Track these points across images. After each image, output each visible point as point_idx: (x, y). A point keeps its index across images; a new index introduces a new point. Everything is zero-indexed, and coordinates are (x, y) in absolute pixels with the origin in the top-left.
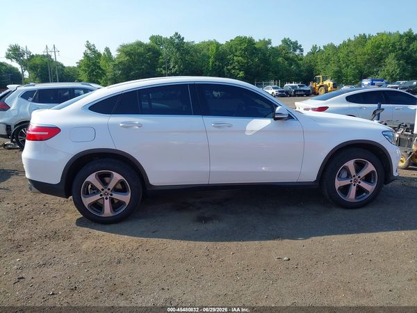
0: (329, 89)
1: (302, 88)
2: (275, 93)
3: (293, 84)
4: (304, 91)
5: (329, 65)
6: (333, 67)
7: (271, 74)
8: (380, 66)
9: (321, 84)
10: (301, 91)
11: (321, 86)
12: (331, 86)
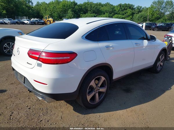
0: (51, 22)
1: (40, 21)
2: (28, 23)
3: (36, 19)
4: (42, 22)
5: (47, 12)
6: (48, 13)
7: (20, 13)
8: (66, 14)
9: (47, 20)
10: (40, 22)
11: (48, 21)
12: (52, 21)
